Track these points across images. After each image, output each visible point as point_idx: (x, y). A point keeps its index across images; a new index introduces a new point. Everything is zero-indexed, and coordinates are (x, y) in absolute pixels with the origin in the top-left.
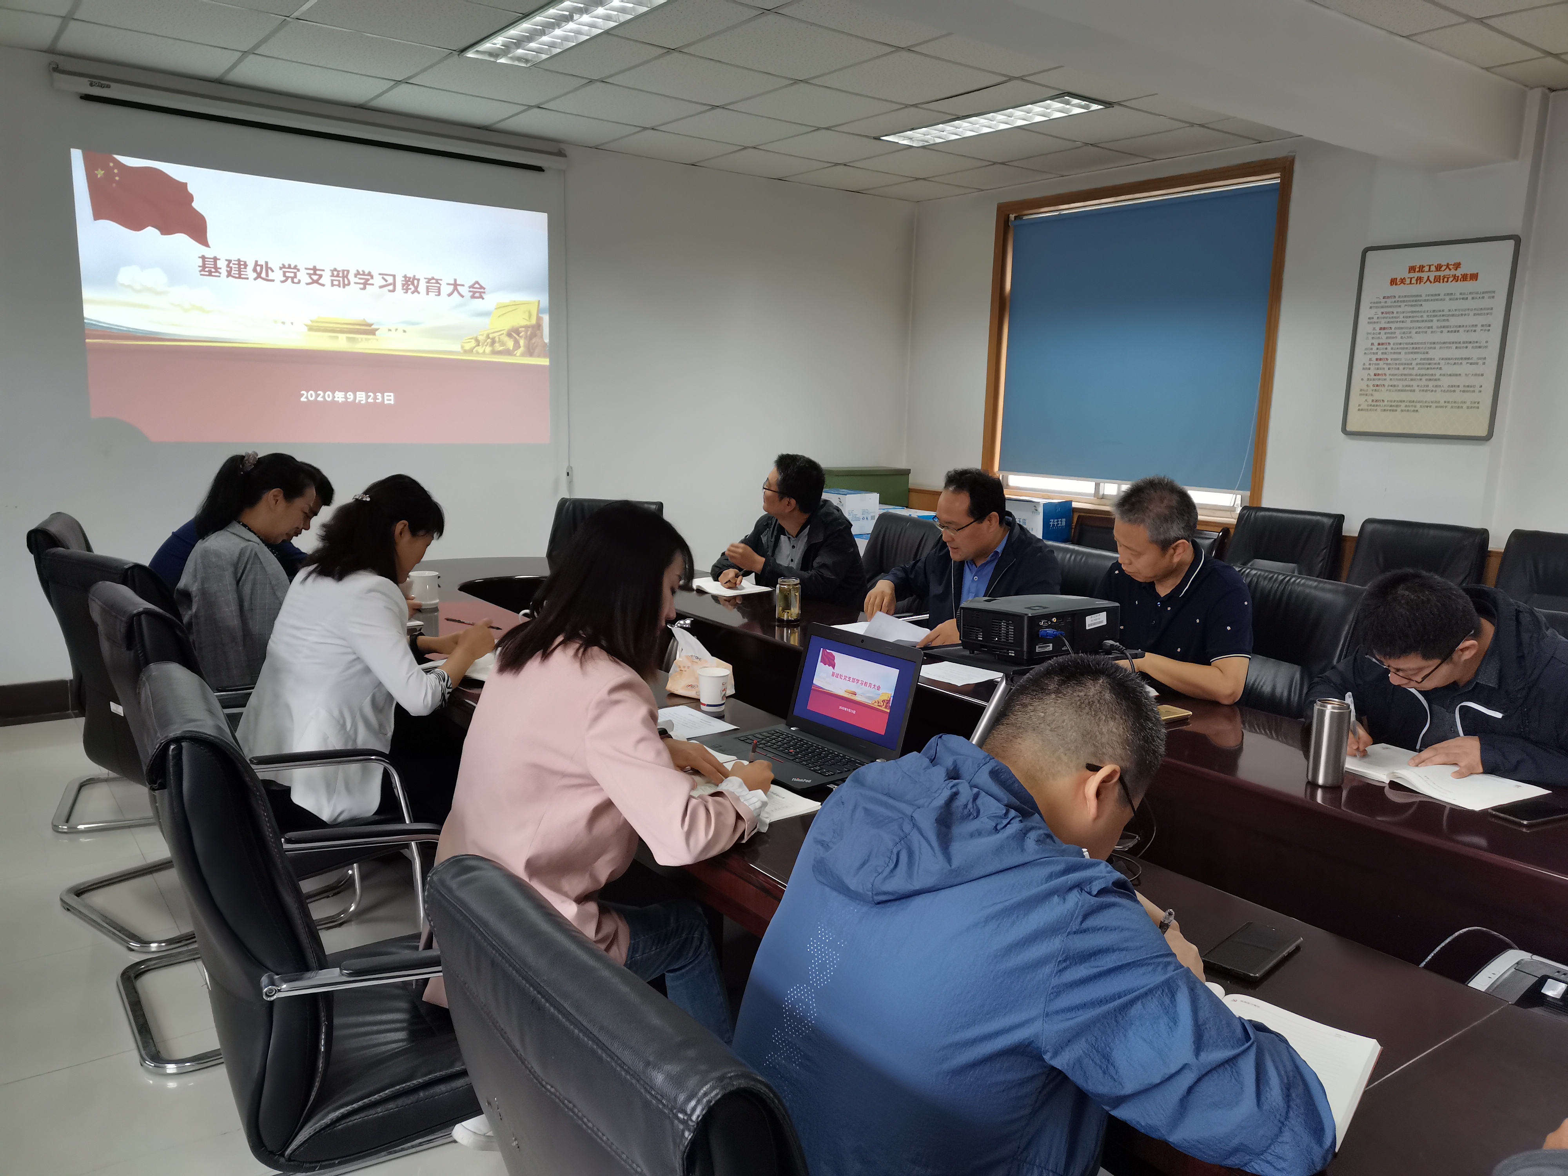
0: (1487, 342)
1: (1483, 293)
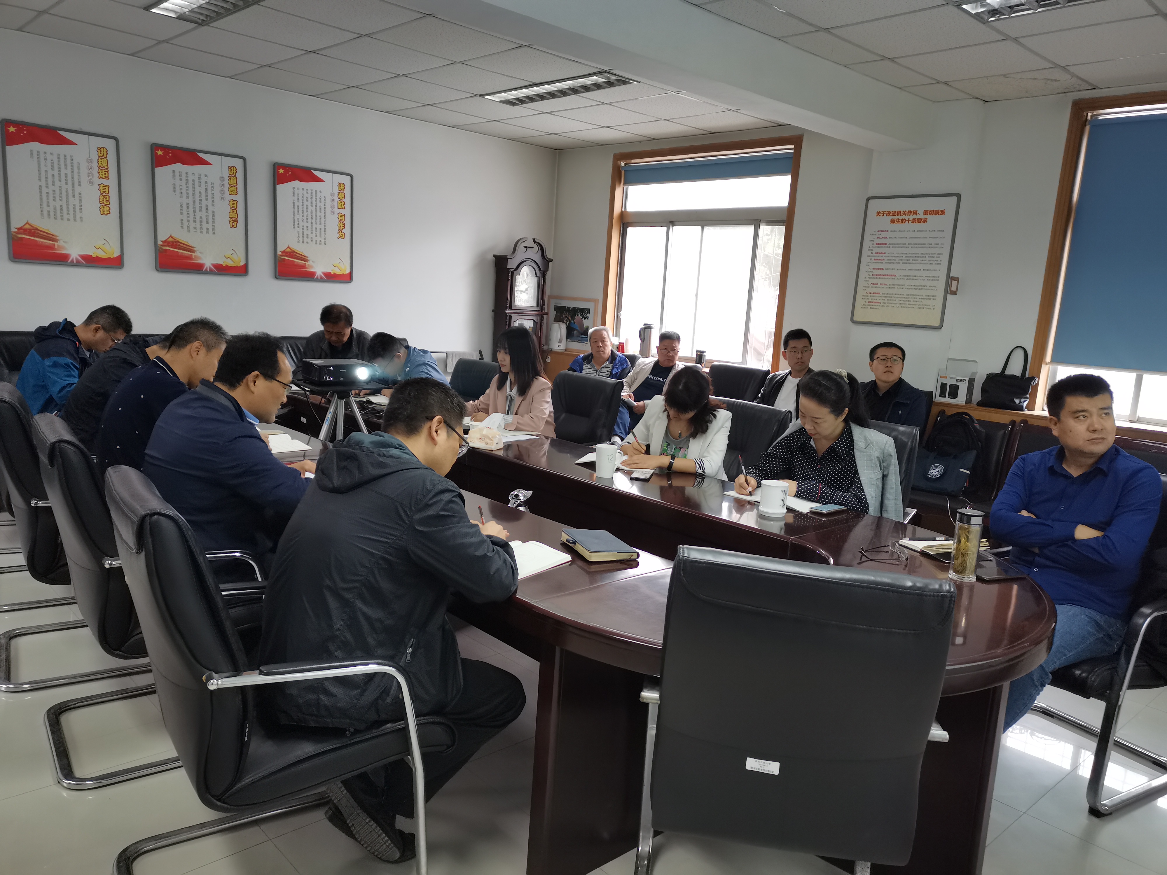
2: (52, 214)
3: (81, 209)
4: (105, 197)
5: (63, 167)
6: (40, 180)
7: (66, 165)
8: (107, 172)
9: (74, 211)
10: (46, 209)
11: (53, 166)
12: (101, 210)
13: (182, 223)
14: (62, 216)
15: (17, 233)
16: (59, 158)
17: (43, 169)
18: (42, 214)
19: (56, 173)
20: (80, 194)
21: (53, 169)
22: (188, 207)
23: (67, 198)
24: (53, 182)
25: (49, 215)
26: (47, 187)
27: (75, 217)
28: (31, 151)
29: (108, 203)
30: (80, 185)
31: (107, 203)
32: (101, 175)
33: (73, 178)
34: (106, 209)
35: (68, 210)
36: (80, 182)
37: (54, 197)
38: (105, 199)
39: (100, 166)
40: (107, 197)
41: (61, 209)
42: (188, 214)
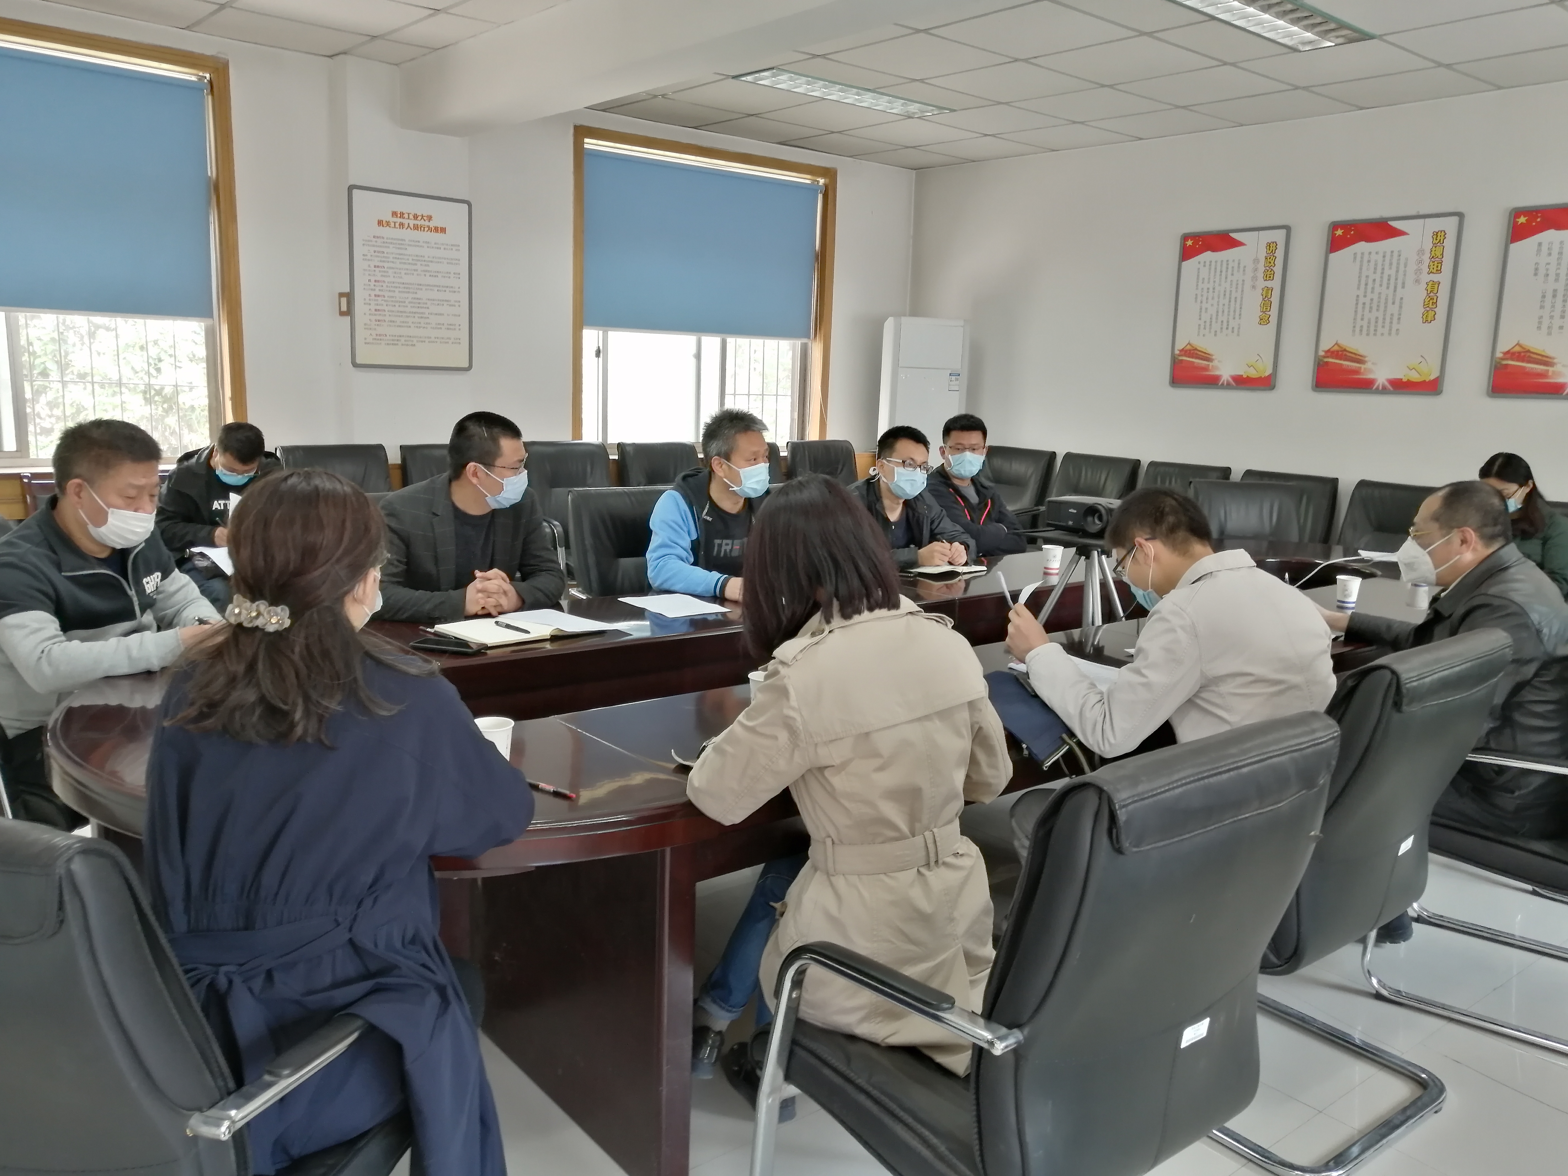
0: (459, 288)
1: (452, 245)
2: (1365, 328)
3: (1399, 319)
4: (1431, 299)
5: (1387, 267)
6: (1358, 288)
7: (1391, 264)
8: (1441, 263)
9: (1391, 323)
10: (1359, 323)
11: (1375, 269)
12: (1425, 317)
13: (1540, 323)
14: (1376, 330)
15: (1325, 357)
16: (1384, 257)
17: (1364, 273)
18: (1354, 331)
19: (1377, 277)
20: (1402, 299)
21: (1375, 273)
22: (1554, 296)
23: (1386, 307)
24: (1373, 288)
25: (1361, 331)
26: (1365, 296)
27: (1390, 330)
28: (1355, 254)
29: (1435, 306)
30: (1403, 287)
31: (1433, 307)
32: (1431, 269)
33: (1396, 279)
34: (1431, 314)
35: (1384, 322)
36: (1403, 283)
37: (1371, 308)
38: (1431, 301)
39: (1433, 257)
40: (1435, 298)
41: (1376, 322)
42: (1553, 306)
